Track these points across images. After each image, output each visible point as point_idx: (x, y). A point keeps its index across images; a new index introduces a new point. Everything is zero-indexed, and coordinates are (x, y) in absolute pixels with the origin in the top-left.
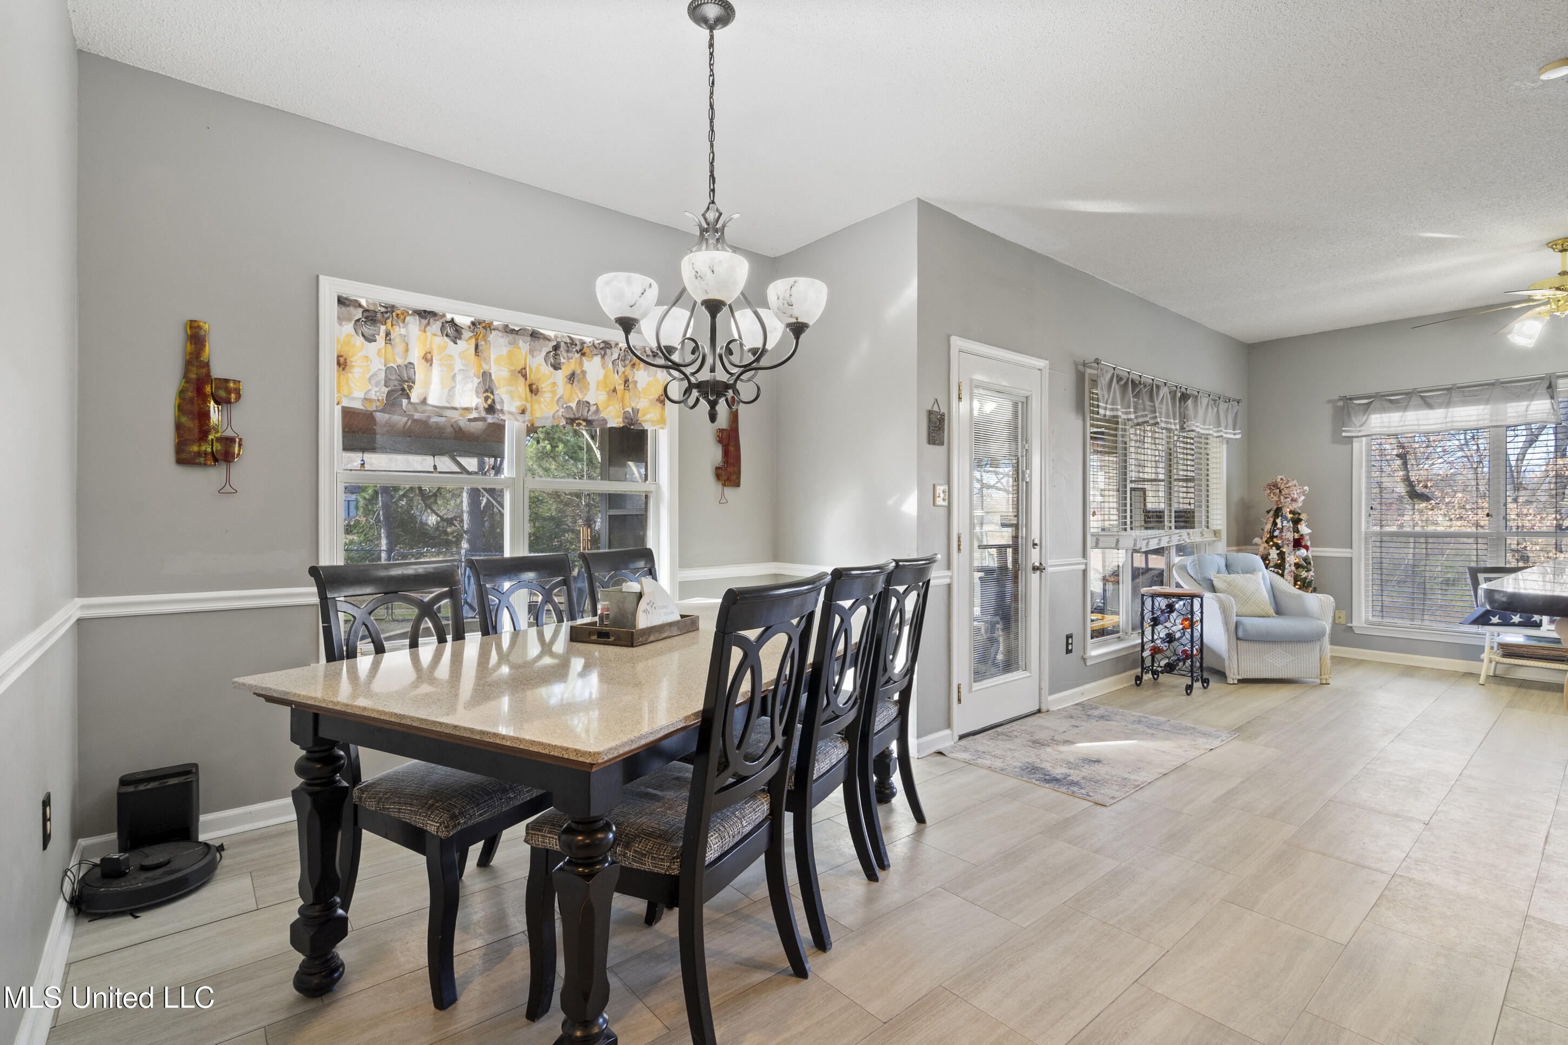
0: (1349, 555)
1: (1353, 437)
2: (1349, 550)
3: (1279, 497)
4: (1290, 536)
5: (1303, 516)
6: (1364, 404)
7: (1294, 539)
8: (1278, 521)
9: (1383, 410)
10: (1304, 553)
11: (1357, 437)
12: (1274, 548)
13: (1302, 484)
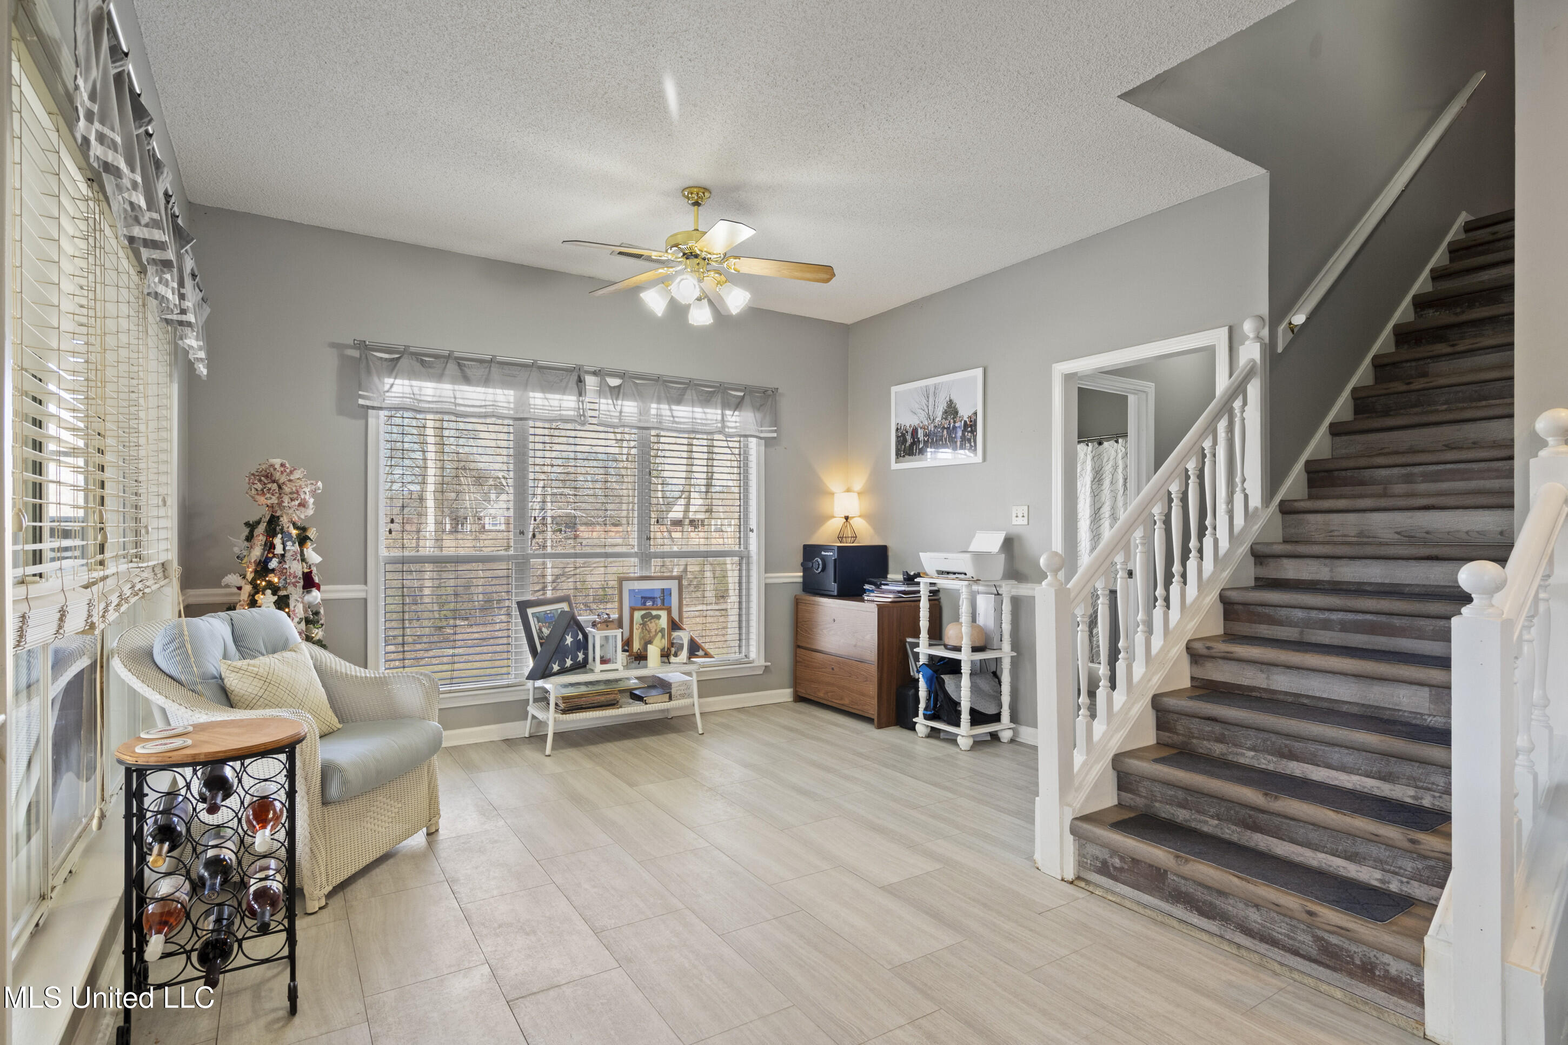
0: (362, 595)
1: (368, 407)
2: (362, 587)
3: (280, 498)
4: (297, 568)
5: (312, 533)
6: (386, 359)
7: (303, 572)
8: (277, 541)
9: (412, 374)
10: (316, 598)
11: (373, 408)
12: (269, 592)
13: (312, 476)
